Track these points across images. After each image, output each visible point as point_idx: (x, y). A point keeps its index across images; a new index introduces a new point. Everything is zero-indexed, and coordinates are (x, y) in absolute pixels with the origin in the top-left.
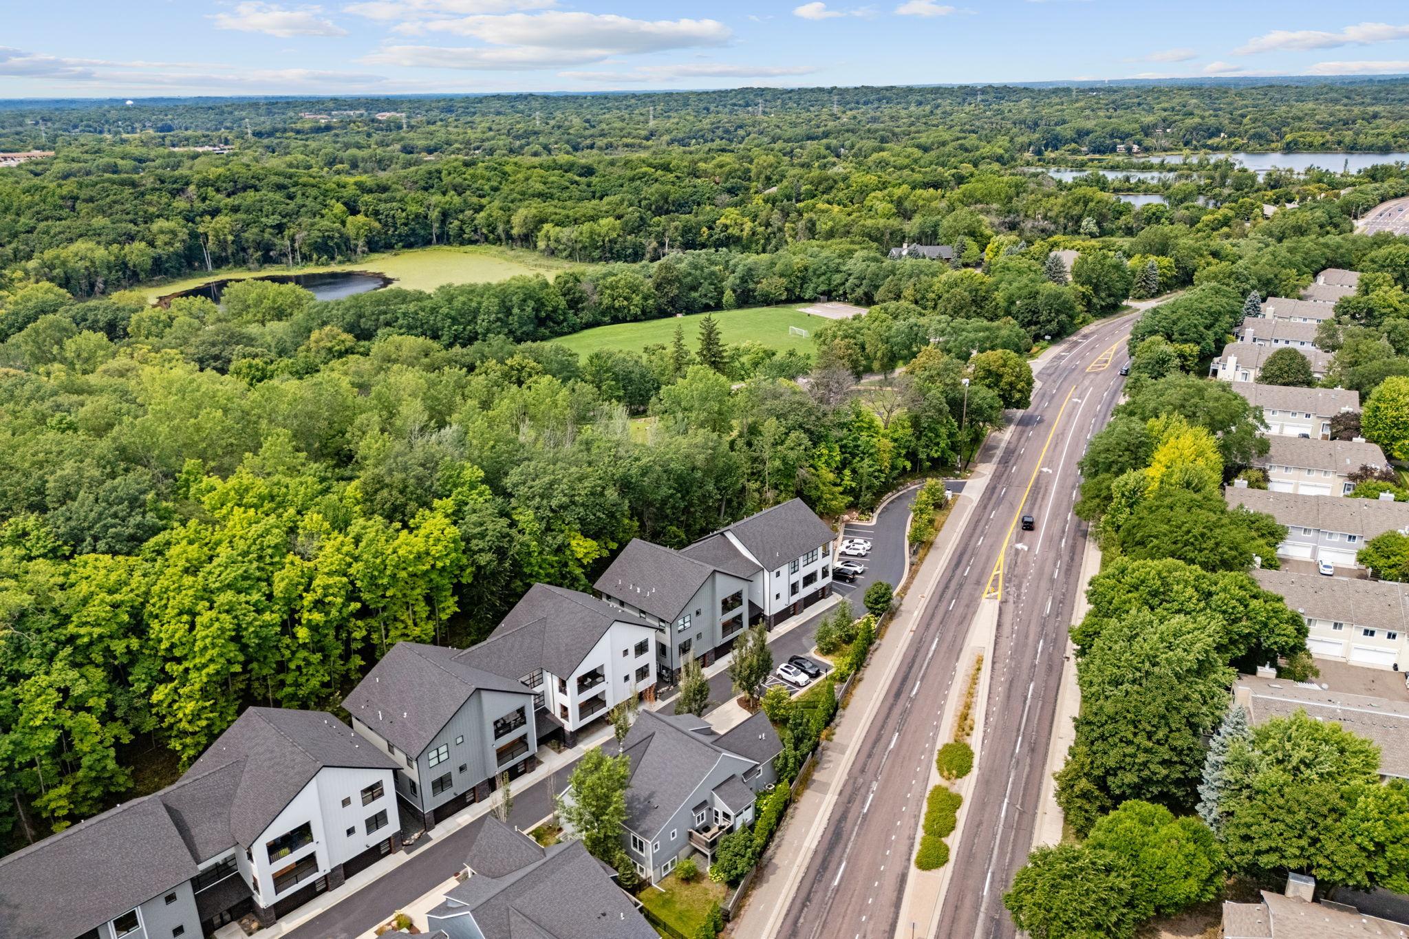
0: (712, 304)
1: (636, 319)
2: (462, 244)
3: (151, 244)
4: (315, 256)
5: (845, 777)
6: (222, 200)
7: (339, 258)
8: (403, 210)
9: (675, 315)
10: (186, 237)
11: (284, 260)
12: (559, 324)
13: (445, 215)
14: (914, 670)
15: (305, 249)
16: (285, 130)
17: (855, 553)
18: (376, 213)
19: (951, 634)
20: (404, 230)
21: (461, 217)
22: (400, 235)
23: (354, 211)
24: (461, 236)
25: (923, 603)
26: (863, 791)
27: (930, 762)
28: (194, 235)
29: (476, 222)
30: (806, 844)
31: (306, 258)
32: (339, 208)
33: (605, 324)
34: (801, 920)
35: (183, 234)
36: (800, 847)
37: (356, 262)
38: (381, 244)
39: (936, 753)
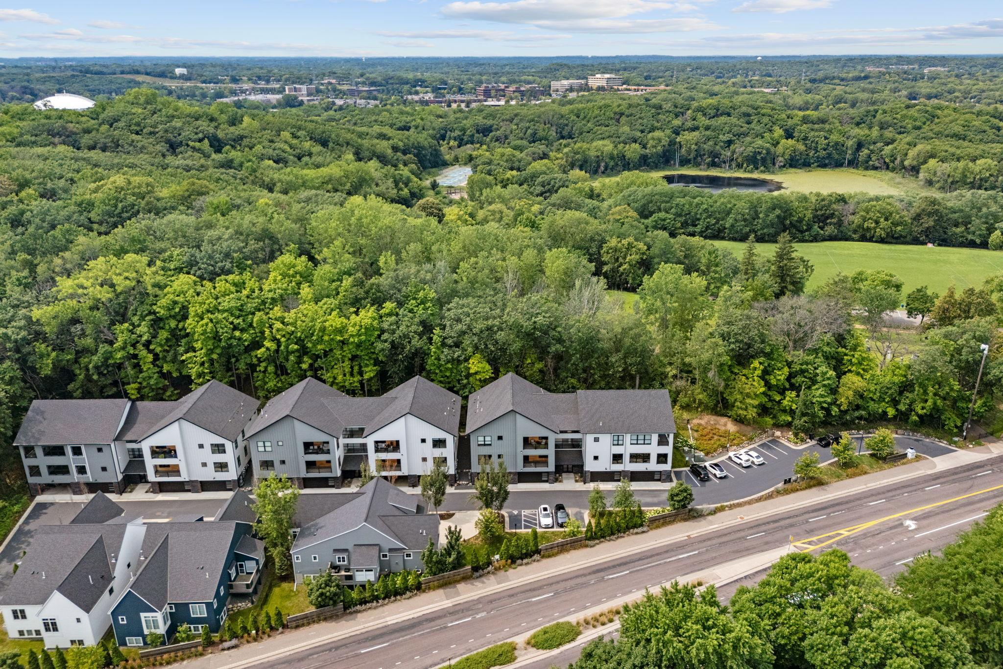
0: (978, 241)
1: (882, 241)
2: (867, 169)
3: (644, 147)
4: (745, 165)
5: (476, 598)
6: (703, 121)
7: (762, 168)
8: (826, 138)
9: (926, 244)
10: (666, 144)
11: (723, 165)
12: (802, 232)
13: (860, 146)
14: (640, 562)
15: (740, 160)
16: (834, 78)
17: (739, 461)
18: (805, 139)
19: (714, 555)
20: (822, 153)
21: (871, 147)
22: (818, 157)
23: (789, 135)
24: (867, 162)
25: (738, 521)
26: (470, 612)
27: (540, 625)
28: (672, 143)
29: (883, 153)
30: (388, 619)
31: (739, 166)
32: (778, 132)
33: (853, 240)
34: (315, 656)
35: (665, 142)
36: (384, 617)
37: (773, 173)
38: (800, 162)
39: (555, 622)
